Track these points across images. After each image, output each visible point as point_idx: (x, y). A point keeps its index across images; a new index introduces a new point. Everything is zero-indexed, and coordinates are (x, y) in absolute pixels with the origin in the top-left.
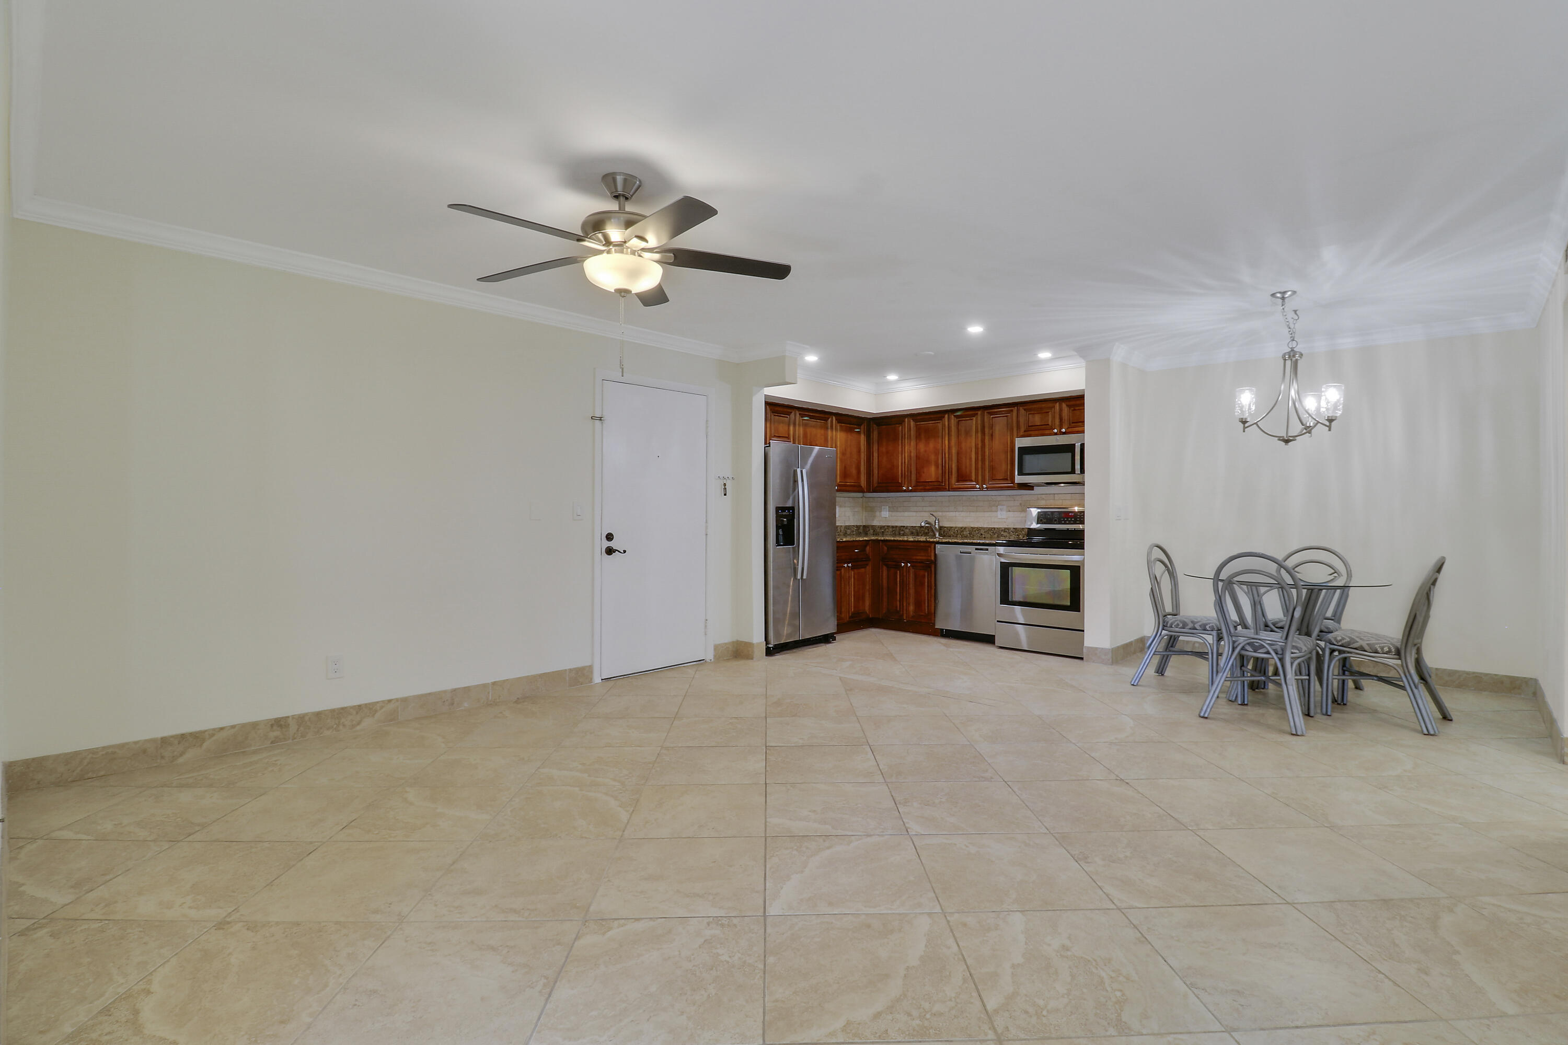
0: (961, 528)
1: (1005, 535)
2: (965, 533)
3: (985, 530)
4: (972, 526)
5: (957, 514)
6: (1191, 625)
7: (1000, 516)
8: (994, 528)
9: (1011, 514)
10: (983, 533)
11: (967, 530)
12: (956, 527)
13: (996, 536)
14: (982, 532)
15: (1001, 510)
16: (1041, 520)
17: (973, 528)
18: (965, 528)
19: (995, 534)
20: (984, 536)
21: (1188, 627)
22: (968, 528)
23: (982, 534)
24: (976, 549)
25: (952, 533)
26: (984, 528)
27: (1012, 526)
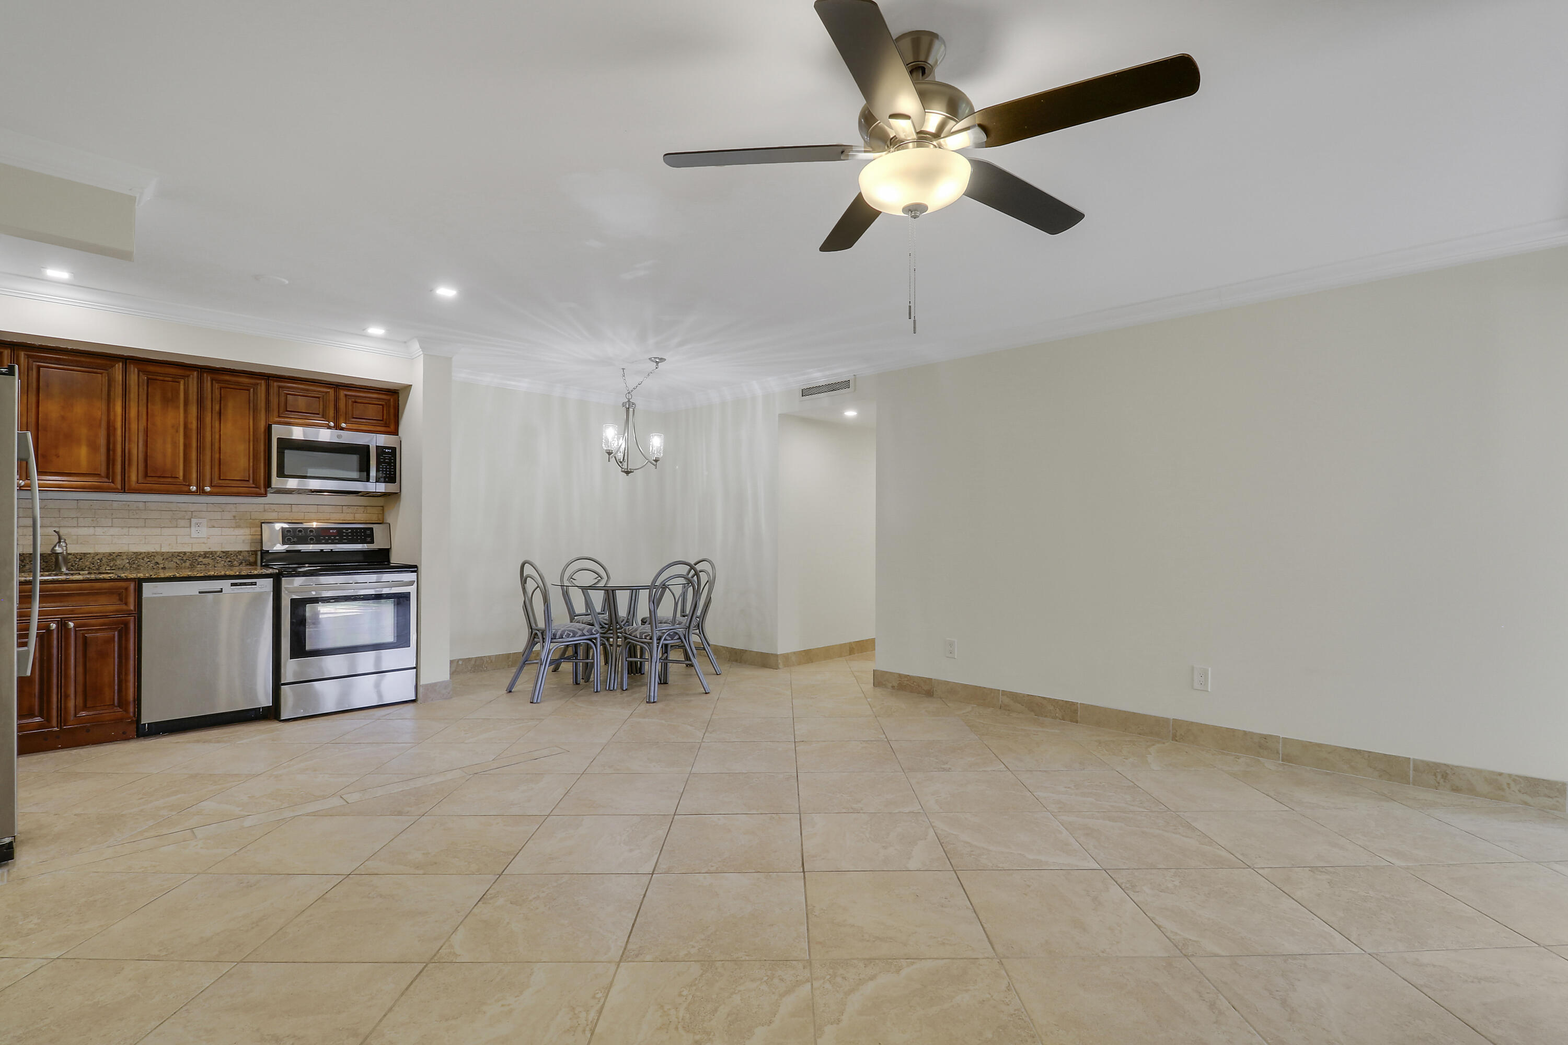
0: (110, 554)
1: (206, 562)
2: (118, 562)
3: (165, 557)
4: (135, 550)
5: (99, 531)
6: (580, 633)
7: (194, 534)
8: (185, 553)
9: (216, 531)
10: (160, 561)
11: (124, 557)
12: (97, 554)
13: (188, 564)
14: (159, 559)
15: (198, 525)
16: (289, 539)
17: (137, 554)
18: (119, 555)
19: (185, 562)
20: (162, 566)
21: (578, 635)
22: (127, 554)
23: (157, 563)
24: (233, 585)
25: (87, 563)
26: (162, 554)
27: (217, 548)
